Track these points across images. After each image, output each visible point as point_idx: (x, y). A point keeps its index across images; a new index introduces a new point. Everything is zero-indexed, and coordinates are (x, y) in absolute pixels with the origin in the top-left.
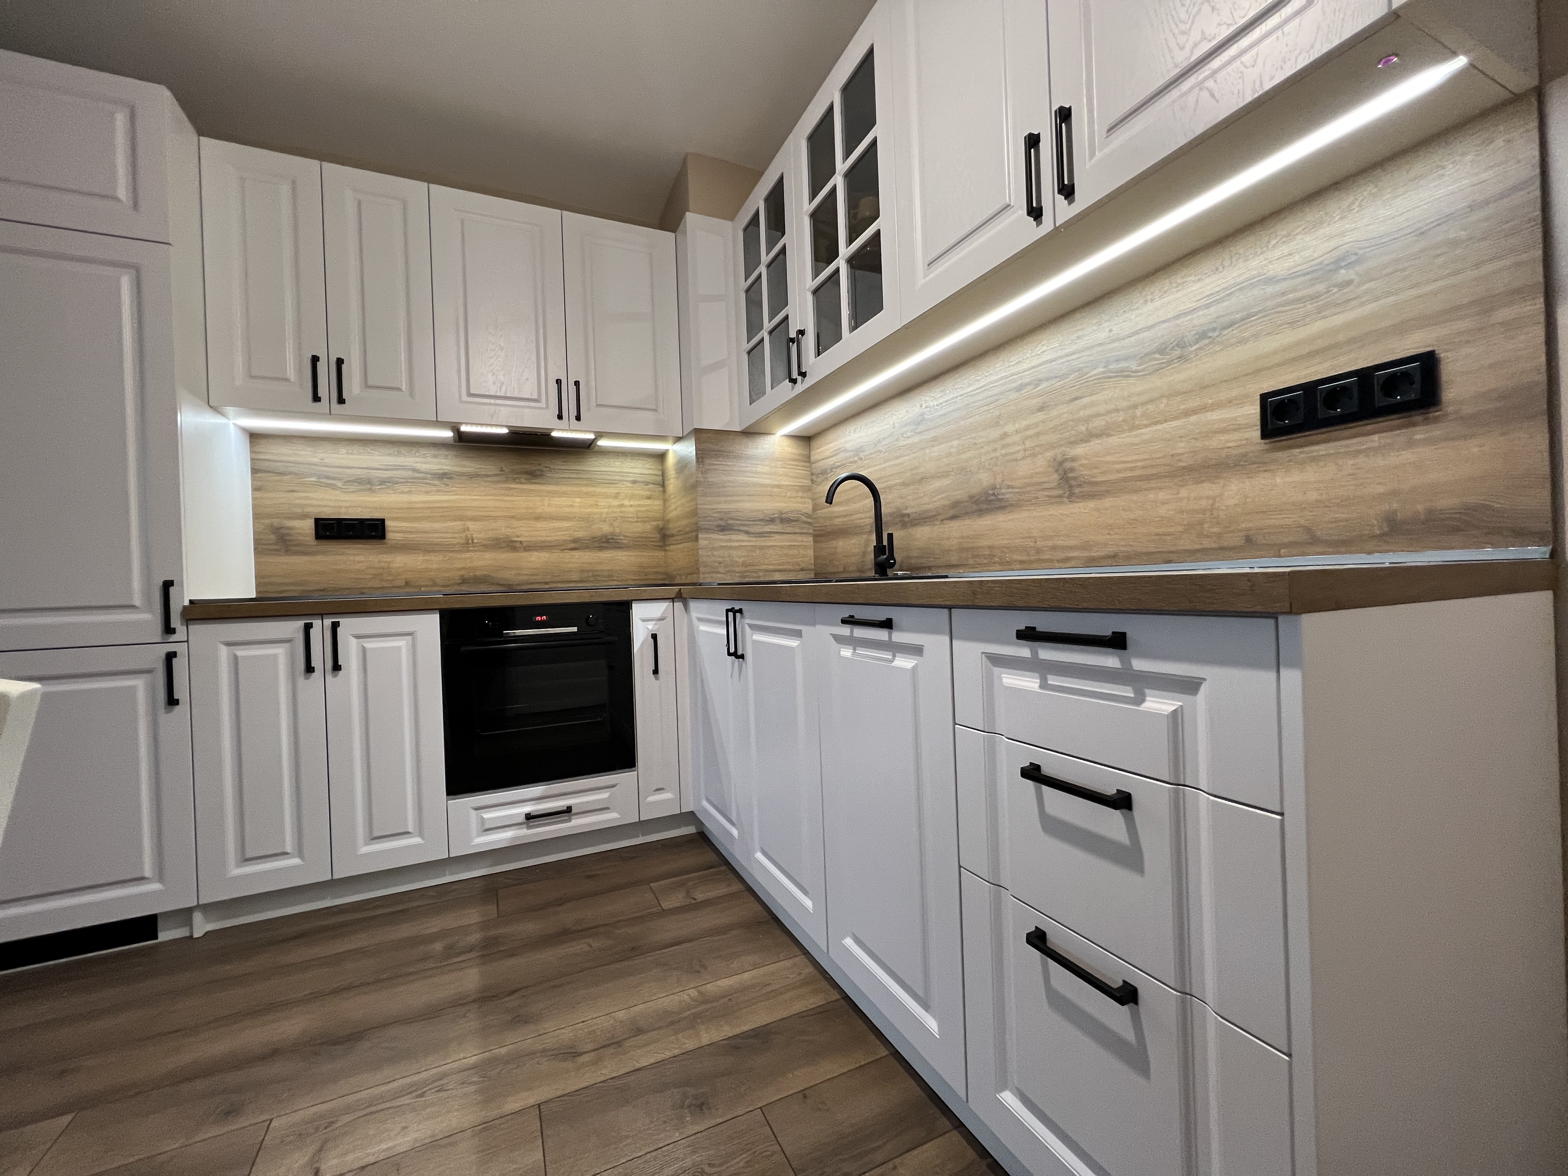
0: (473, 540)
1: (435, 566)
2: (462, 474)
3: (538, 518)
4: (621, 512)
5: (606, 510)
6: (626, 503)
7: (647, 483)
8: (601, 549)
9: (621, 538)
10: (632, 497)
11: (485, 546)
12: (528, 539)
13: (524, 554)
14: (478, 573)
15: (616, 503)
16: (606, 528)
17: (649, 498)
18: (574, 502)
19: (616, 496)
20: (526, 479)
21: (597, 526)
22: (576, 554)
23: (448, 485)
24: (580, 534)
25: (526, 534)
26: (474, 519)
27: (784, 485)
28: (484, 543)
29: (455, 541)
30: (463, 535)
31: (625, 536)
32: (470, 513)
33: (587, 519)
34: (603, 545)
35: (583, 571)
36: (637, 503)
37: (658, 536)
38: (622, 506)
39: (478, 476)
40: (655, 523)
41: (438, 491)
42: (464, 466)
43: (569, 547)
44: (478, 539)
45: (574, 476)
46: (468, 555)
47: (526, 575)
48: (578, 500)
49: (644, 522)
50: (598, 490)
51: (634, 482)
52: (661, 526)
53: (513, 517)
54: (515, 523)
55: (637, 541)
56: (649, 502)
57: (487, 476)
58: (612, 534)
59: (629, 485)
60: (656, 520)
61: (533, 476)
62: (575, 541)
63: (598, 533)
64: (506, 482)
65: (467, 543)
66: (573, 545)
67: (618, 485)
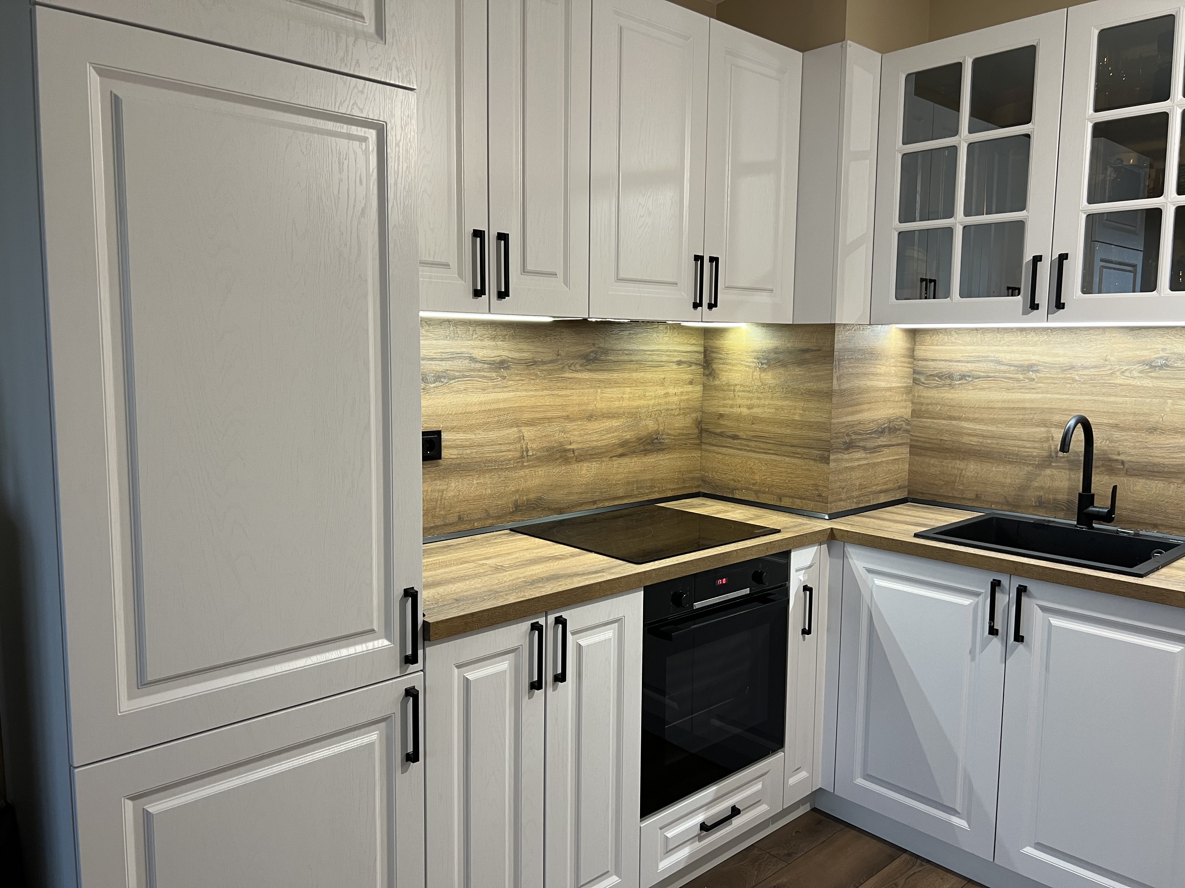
0: (527, 451)
1: (489, 491)
2: (519, 362)
3: (590, 417)
4: (667, 403)
5: (653, 401)
6: (671, 390)
7: (690, 364)
8: (646, 452)
9: (664, 437)
10: (676, 383)
11: (538, 458)
12: (580, 446)
13: (575, 466)
14: (532, 496)
15: (661, 391)
16: (651, 425)
17: (691, 383)
18: (624, 393)
19: (662, 383)
20: (581, 365)
21: (644, 422)
22: (625, 461)
23: (504, 378)
24: (628, 435)
25: (579, 439)
26: (531, 423)
27: (894, 388)
28: (539, 454)
29: (510, 455)
30: (518, 446)
31: (668, 434)
32: (526, 416)
33: (634, 415)
34: (649, 447)
35: (628, 483)
36: (680, 390)
37: (696, 431)
38: (667, 395)
39: (535, 363)
40: (694, 415)
41: (495, 387)
42: (521, 350)
43: (617, 454)
44: (533, 450)
45: (626, 358)
46: (522, 473)
47: (577, 493)
48: (628, 390)
49: (685, 414)
50: (649, 376)
51: (679, 363)
52: (699, 419)
53: (567, 418)
54: (569, 426)
55: (679, 440)
56: (690, 388)
57: (544, 363)
58: (657, 432)
59: (675, 367)
60: (695, 410)
61: (588, 360)
62: (624, 444)
63: (644, 433)
64: (562, 369)
65: (522, 457)
66: (620, 451)
67: (665, 368)
